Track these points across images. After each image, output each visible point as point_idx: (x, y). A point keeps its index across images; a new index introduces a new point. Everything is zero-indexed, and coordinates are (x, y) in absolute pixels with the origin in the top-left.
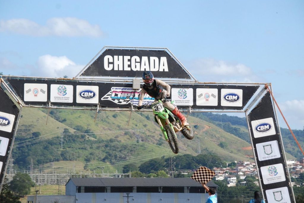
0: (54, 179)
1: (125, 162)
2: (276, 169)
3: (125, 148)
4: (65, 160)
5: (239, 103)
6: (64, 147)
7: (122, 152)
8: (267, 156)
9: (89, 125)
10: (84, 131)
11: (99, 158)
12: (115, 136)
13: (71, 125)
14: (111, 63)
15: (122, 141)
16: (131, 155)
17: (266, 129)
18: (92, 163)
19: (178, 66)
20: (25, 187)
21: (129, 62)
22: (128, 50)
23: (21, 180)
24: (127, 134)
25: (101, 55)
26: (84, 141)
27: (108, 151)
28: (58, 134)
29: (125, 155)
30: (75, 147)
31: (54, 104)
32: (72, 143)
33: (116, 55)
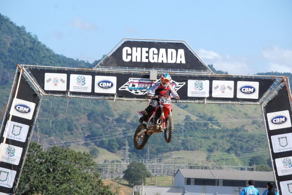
0: (171, 169)
1: (252, 154)
2: (291, 161)
3: (252, 139)
4: (186, 150)
5: (255, 96)
6: (185, 135)
7: (248, 142)
8: (282, 148)
9: (212, 112)
10: (208, 119)
11: (223, 149)
12: (241, 125)
13: (193, 112)
14: (129, 55)
15: (249, 131)
16: (259, 147)
17: (282, 121)
18: (215, 154)
19: (195, 59)
20: (139, 177)
21: (147, 54)
22: (146, 42)
23: (135, 169)
24: (255, 123)
25: (120, 47)
26: (207, 129)
27: (233, 141)
28: (179, 121)
29: (252, 147)
30: (198, 136)
31: (73, 93)
32: (194, 131)
33: (134, 47)
